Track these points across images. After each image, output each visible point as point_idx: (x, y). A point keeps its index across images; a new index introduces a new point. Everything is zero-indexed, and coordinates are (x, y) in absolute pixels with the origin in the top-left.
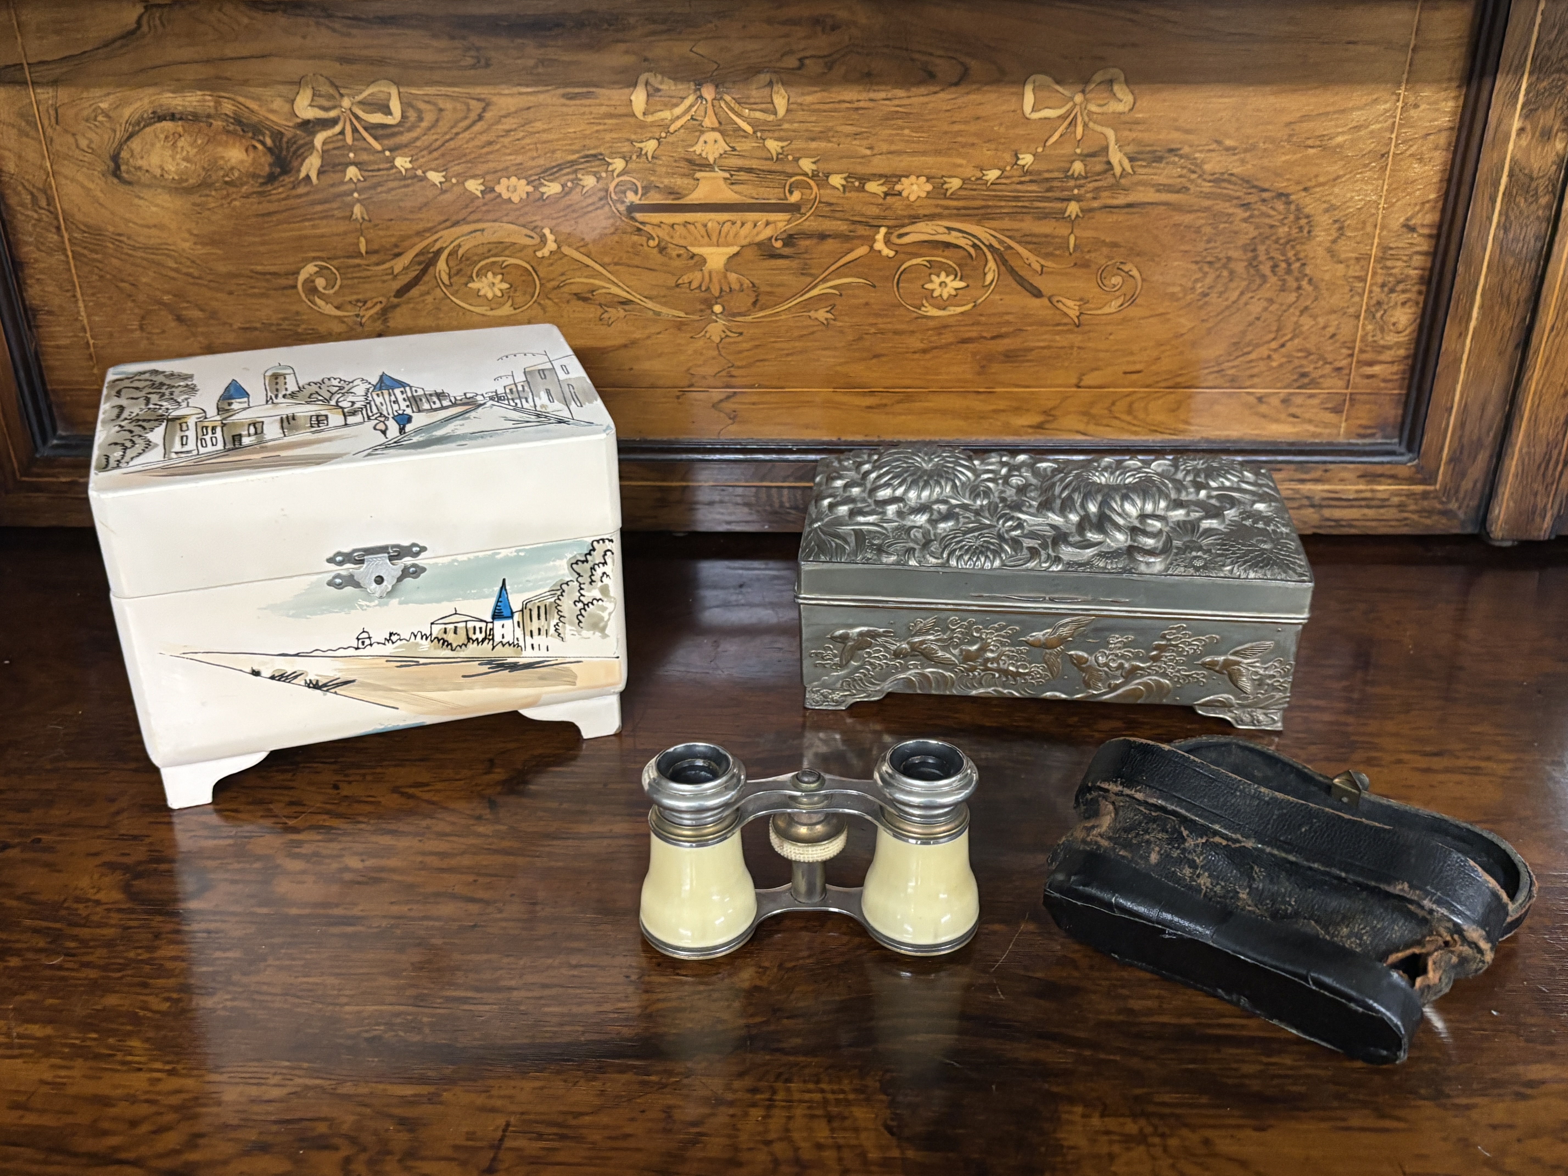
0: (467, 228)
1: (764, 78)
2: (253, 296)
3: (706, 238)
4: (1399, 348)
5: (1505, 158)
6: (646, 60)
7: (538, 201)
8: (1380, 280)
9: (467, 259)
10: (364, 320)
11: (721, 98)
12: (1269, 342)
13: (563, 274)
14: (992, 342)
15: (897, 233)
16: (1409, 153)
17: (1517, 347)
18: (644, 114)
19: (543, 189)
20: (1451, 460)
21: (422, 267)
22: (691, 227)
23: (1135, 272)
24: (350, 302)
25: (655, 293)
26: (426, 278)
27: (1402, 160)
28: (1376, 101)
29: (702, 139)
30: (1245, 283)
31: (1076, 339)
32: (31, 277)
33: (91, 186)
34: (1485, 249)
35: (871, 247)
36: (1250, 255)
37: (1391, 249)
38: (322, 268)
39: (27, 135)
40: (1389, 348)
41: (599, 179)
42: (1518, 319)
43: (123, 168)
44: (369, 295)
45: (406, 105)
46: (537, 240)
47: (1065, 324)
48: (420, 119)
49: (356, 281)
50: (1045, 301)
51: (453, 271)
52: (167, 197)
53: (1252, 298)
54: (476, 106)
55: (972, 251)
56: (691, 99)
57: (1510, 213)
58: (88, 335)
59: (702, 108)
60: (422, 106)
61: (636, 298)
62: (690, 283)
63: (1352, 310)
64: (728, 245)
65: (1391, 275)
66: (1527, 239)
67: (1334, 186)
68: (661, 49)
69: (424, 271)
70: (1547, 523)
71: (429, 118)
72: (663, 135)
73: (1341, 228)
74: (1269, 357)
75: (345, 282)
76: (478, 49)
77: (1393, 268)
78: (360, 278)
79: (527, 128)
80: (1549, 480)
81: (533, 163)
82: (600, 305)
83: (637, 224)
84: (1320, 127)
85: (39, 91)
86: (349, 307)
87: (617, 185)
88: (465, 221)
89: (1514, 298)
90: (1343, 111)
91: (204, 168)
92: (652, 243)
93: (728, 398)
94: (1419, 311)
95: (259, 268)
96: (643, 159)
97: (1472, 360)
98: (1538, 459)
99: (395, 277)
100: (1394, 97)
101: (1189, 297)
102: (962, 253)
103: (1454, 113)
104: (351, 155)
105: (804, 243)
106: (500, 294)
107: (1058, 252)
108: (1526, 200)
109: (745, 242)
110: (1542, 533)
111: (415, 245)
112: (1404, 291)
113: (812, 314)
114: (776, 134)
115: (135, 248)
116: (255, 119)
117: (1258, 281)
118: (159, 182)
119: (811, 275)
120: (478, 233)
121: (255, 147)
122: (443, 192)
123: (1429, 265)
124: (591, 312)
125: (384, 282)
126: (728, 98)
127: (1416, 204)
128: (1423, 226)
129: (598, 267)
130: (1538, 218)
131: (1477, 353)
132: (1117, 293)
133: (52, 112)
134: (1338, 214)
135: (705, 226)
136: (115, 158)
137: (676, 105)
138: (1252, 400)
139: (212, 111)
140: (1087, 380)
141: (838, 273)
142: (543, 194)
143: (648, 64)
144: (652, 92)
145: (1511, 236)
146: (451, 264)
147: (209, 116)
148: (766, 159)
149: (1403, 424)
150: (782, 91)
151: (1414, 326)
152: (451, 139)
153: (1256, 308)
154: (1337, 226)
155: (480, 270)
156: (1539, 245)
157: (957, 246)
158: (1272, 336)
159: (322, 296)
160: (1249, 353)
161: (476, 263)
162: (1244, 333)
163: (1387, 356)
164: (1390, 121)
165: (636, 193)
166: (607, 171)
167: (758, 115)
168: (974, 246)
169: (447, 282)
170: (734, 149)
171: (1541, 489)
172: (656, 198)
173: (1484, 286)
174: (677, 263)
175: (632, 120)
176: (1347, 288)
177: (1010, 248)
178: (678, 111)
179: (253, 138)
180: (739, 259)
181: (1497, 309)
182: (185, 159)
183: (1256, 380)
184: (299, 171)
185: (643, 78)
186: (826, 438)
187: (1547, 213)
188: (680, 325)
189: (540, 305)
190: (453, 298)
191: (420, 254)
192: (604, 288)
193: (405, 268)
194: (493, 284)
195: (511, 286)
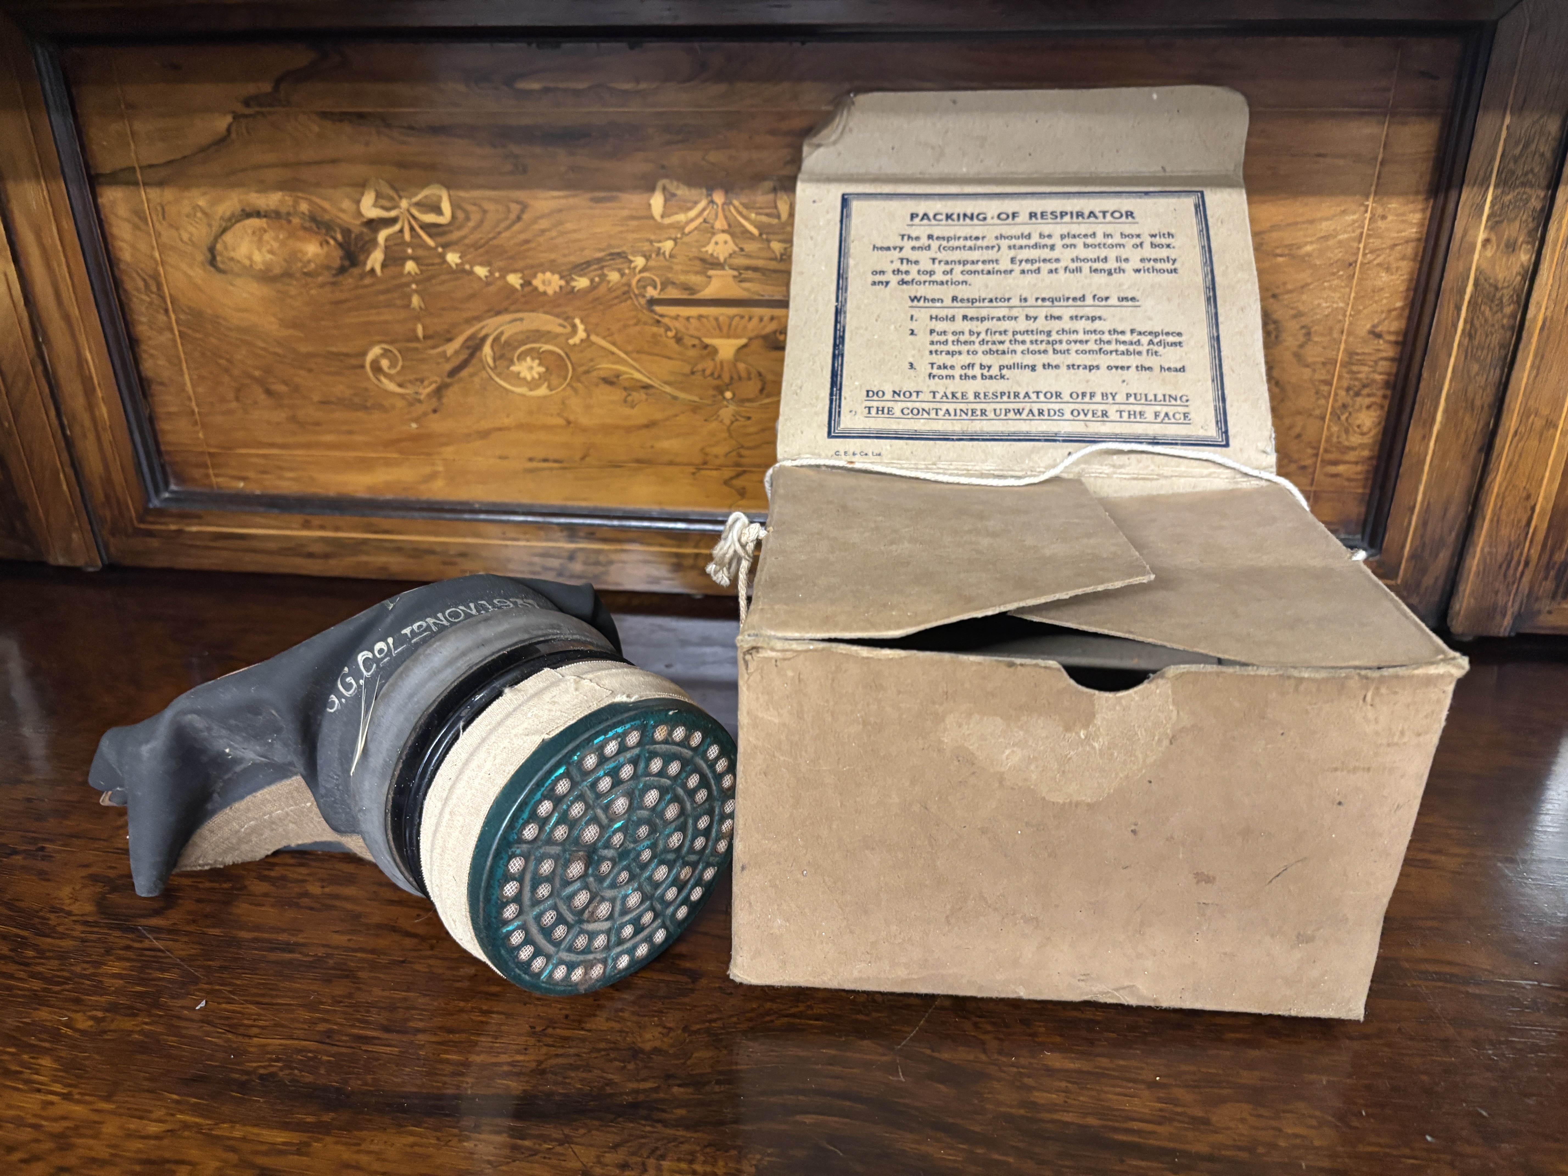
0: (507, 317)
1: (769, 184)
2: (329, 373)
3: (718, 330)
4: (1363, 449)
5: (1470, 269)
6: (663, 167)
7: (569, 294)
8: (1345, 384)
9: (509, 345)
10: (422, 397)
11: (731, 203)
13: (592, 360)
16: (1375, 262)
17: (1480, 450)
18: (662, 217)
19: (573, 284)
20: (1413, 556)
21: (470, 352)
22: (704, 320)
24: (410, 381)
25: (672, 379)
26: (474, 361)
27: (1369, 269)
28: (1344, 212)
29: (713, 241)
32: (145, 351)
33: (191, 273)
34: (1450, 356)
37: (1358, 354)
38: (386, 350)
39: (139, 229)
40: (1353, 449)
41: (623, 275)
42: (1482, 423)
43: (218, 258)
44: (425, 375)
45: (455, 206)
46: (569, 329)
48: (468, 219)
49: (415, 362)
51: (498, 354)
52: (255, 285)
54: (515, 208)
56: (703, 203)
57: (1476, 322)
58: (194, 404)
59: (713, 212)
60: (470, 208)
61: (656, 383)
62: (704, 371)
63: (1317, 412)
64: (738, 337)
65: (1356, 379)
66: (1492, 346)
67: (1303, 293)
68: (676, 157)
69: (472, 355)
70: (1508, 621)
71: (475, 217)
72: (679, 236)
73: (1308, 334)
75: (406, 363)
76: (516, 157)
77: (1359, 372)
78: (419, 360)
79: (560, 228)
80: (1510, 579)
81: (566, 260)
82: (625, 389)
83: (657, 317)
84: (1288, 236)
85: (148, 190)
86: (409, 385)
87: (639, 281)
88: (506, 311)
89: (1478, 403)
90: (1312, 222)
91: (285, 260)
92: (670, 334)
93: (738, 475)
94: (1384, 414)
95: (334, 349)
96: (661, 258)
97: (1436, 462)
98: (1500, 559)
99: (448, 360)
100: (1362, 209)
103: (1421, 225)
104: (410, 251)
106: (537, 376)
108: (1491, 309)
109: (752, 335)
110: (1502, 630)
111: (464, 331)
112: (1369, 395)
114: (780, 237)
115: (230, 329)
116: (327, 217)
118: (249, 271)
120: (518, 323)
121: (328, 243)
122: (488, 284)
123: (1394, 370)
124: (617, 395)
125: (439, 363)
126: (736, 203)
127: (1382, 312)
128: (1389, 333)
129: (623, 355)
130: (1503, 326)
131: (1441, 454)
133: (159, 209)
134: (1305, 321)
135: (717, 319)
136: (212, 250)
137: (690, 209)
139: (291, 210)
142: (574, 288)
143: (665, 172)
144: (669, 197)
145: (1476, 342)
146: (496, 349)
147: (289, 214)
148: (771, 259)
149: (1365, 521)
150: (785, 197)
151: (1380, 428)
152: (494, 238)
154: (1304, 331)
155: (520, 355)
156: (1503, 352)
159: (387, 375)
161: (517, 348)
163: (1351, 456)
164: (1358, 231)
165: (655, 288)
166: (629, 268)
167: (764, 219)
169: (492, 365)
170: (742, 250)
171: (1502, 588)
172: (673, 293)
173: (1449, 390)
174: (692, 353)
175: (651, 222)
176: (1313, 391)
178: (692, 214)
179: (326, 235)
180: (746, 350)
181: (1460, 414)
182: (271, 252)
184: (365, 264)
185: (660, 184)
187: (1512, 321)
188: (695, 409)
189: (572, 387)
190: (497, 380)
191: (469, 339)
192: (627, 373)
193: (457, 353)
194: (531, 368)
195: (547, 369)
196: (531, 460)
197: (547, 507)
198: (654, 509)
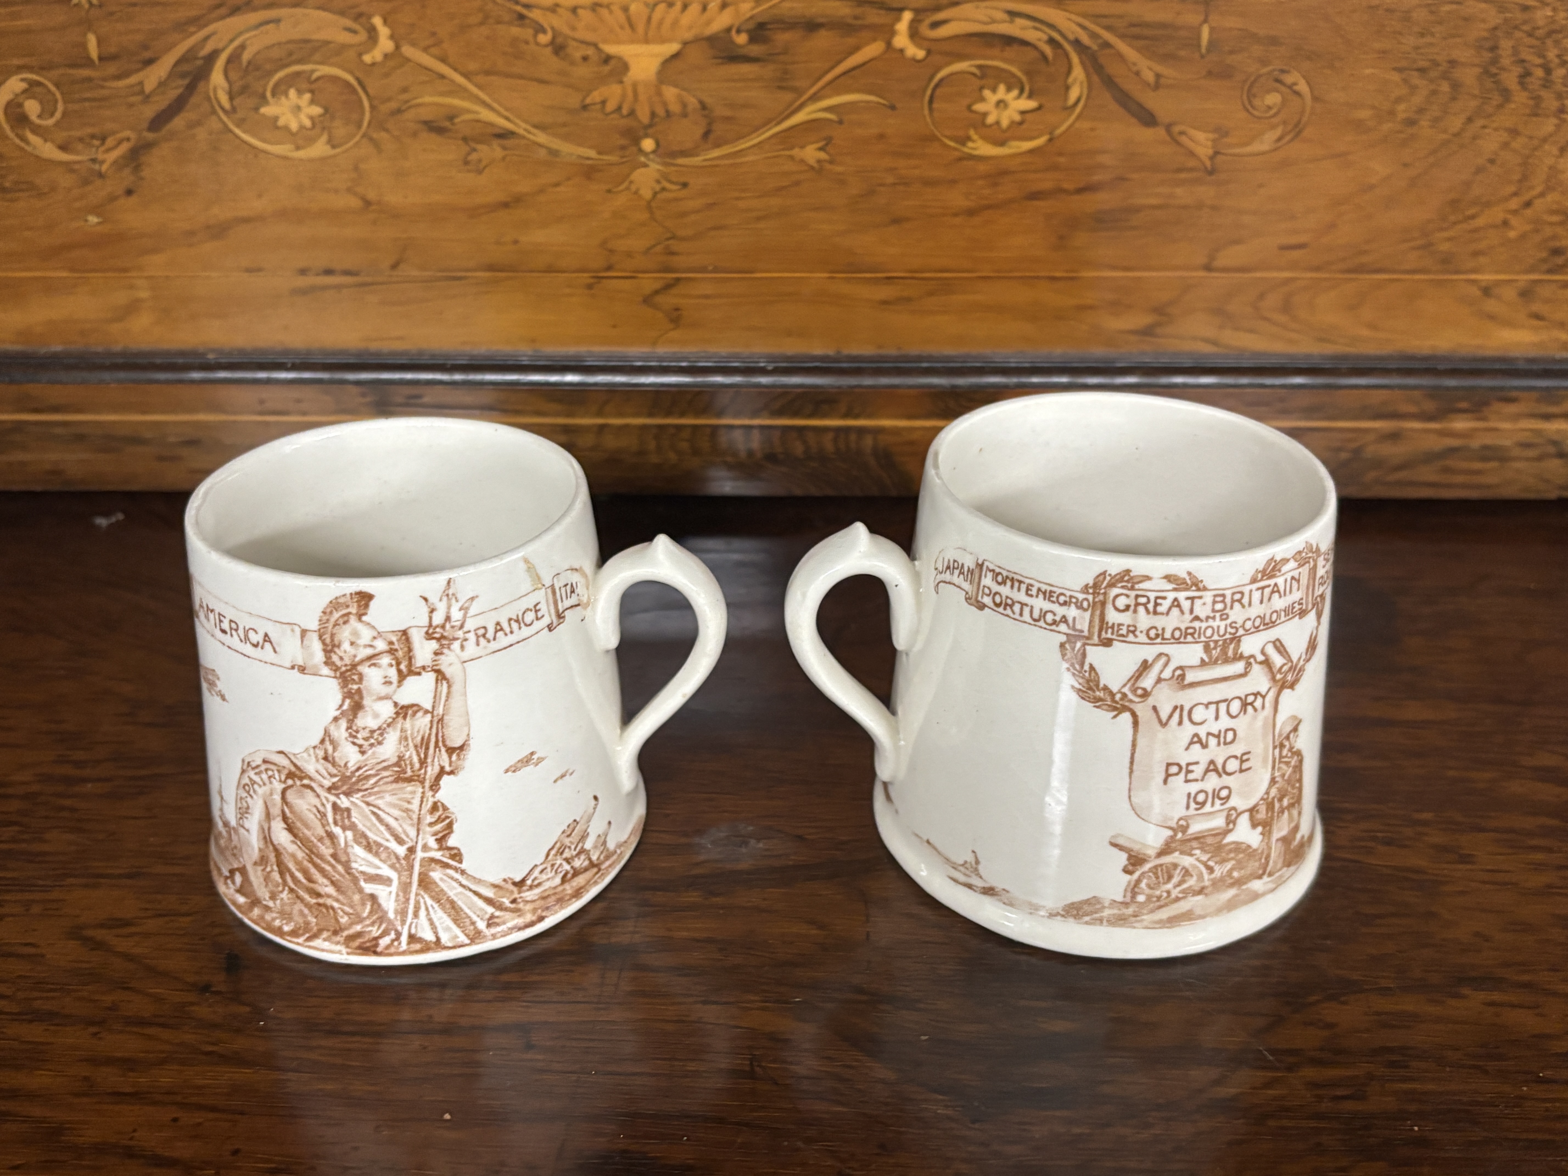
0: (252, 17)
3: (628, 30)
9: (257, 69)
10: (104, 168)
12: (1507, 199)
13: (405, 90)
14: (1076, 197)
15: (928, 22)
21: (186, 81)
22: (604, 12)
23: (1303, 87)
24: (81, 140)
25: (550, 119)
26: (194, 100)
30: (1473, 103)
31: (1206, 192)
35: (889, 44)
36: (1487, 55)
38: (33, 84)
44: (109, 126)
46: (362, 36)
47: (1191, 170)
49: (87, 104)
50: (1161, 132)
51: (237, 86)
53: (1484, 127)
55: (1048, 50)
61: (520, 127)
62: (604, 102)
64: (663, 41)
69: (191, 88)
74: (1505, 223)
75: (71, 107)
78: (94, 100)
82: (465, 139)
83: (519, 8)
86: (80, 146)
88: (249, 6)
92: (544, 39)
93: (668, 287)
99: (147, 98)
101: (1387, 127)
102: (1032, 54)
105: (783, 38)
106: (308, 123)
107: (1182, 53)
109: (688, 36)
111: (174, 45)
113: (796, 152)
117: (1497, 99)
119: (794, 89)
120: (270, 27)
124: (451, 151)
125: (131, 105)
129: (460, 80)
132: (1274, 120)
135: (625, 9)
138: (1475, 292)
140: (1222, 260)
141: (835, 86)
146: (233, 75)
153: (1490, 144)
155: (277, 85)
157: (1024, 43)
158: (1512, 189)
159: (37, 130)
160: (1473, 217)
161: (271, 73)
162: (1468, 184)
168: (1051, 41)
169: (227, 105)
174: (583, 71)
177: (1107, 45)
180: (680, 63)
183: (1482, 260)
186: (818, 351)
188: (590, 172)
189: (371, 139)
190: (237, 131)
191: (183, 60)
192: (468, 111)
193: (162, 84)
194: (298, 108)
195: (326, 110)
196: (303, 272)
197: (334, 353)
198: (524, 351)
